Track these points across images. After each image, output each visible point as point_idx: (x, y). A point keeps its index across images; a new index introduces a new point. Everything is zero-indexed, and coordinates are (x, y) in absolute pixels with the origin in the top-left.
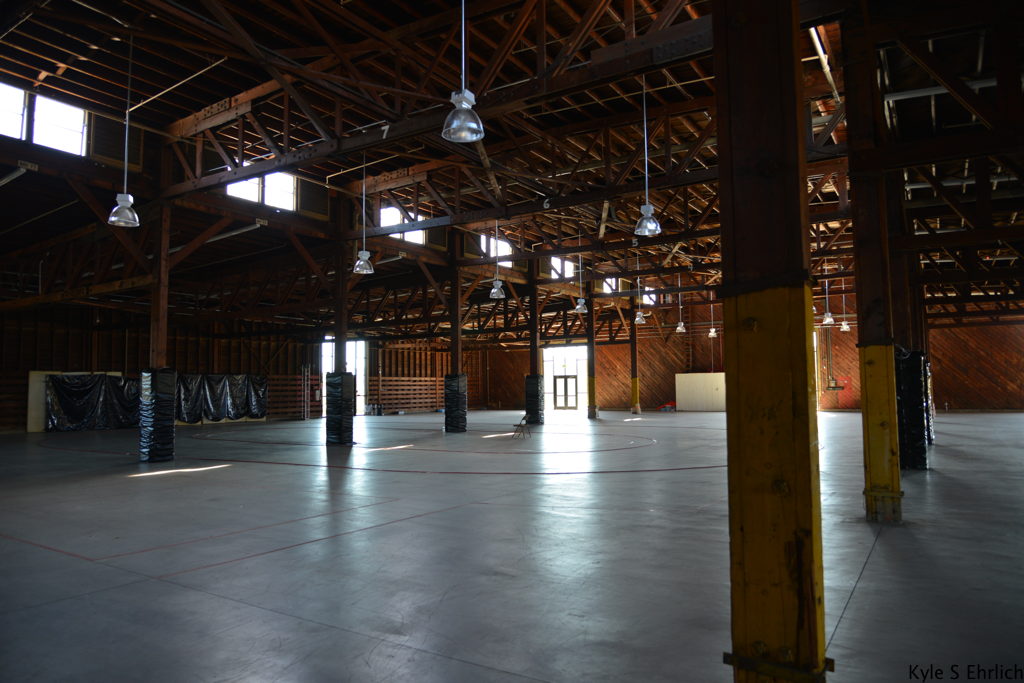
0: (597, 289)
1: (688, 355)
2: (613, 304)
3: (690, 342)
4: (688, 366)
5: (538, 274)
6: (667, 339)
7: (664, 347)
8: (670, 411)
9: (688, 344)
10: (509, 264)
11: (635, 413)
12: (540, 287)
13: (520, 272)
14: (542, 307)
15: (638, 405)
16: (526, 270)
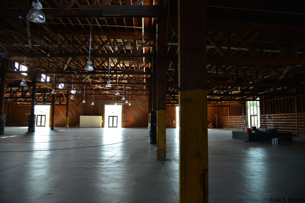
0: (57, 87)
1: (84, 110)
2: (62, 92)
3: (85, 106)
4: (84, 113)
5: (37, 79)
6: (78, 105)
7: (77, 107)
8: (77, 127)
9: (84, 107)
10: (26, 74)
11: (67, 128)
12: (37, 84)
13: (30, 78)
14: (37, 91)
15: (68, 125)
16: (32, 77)
